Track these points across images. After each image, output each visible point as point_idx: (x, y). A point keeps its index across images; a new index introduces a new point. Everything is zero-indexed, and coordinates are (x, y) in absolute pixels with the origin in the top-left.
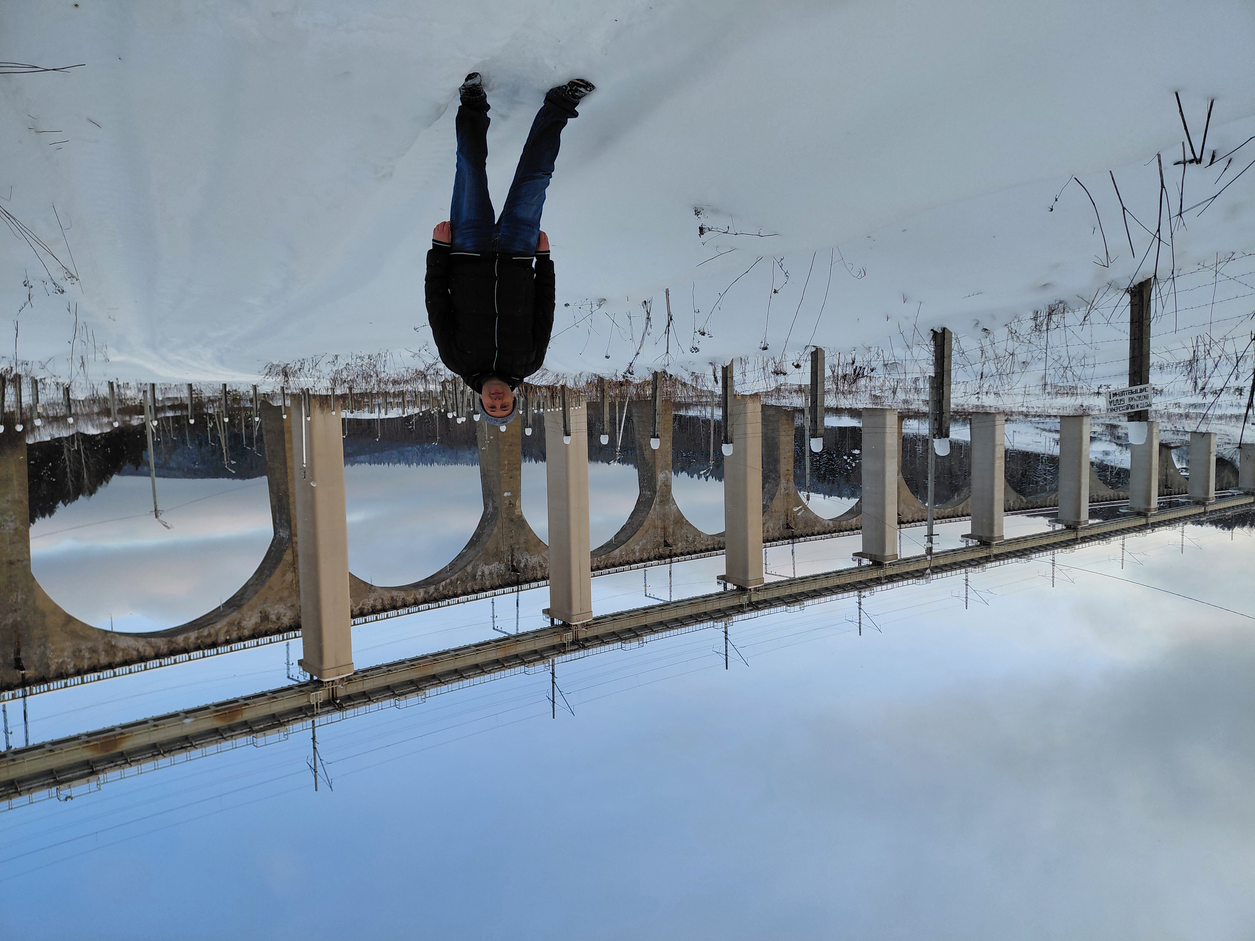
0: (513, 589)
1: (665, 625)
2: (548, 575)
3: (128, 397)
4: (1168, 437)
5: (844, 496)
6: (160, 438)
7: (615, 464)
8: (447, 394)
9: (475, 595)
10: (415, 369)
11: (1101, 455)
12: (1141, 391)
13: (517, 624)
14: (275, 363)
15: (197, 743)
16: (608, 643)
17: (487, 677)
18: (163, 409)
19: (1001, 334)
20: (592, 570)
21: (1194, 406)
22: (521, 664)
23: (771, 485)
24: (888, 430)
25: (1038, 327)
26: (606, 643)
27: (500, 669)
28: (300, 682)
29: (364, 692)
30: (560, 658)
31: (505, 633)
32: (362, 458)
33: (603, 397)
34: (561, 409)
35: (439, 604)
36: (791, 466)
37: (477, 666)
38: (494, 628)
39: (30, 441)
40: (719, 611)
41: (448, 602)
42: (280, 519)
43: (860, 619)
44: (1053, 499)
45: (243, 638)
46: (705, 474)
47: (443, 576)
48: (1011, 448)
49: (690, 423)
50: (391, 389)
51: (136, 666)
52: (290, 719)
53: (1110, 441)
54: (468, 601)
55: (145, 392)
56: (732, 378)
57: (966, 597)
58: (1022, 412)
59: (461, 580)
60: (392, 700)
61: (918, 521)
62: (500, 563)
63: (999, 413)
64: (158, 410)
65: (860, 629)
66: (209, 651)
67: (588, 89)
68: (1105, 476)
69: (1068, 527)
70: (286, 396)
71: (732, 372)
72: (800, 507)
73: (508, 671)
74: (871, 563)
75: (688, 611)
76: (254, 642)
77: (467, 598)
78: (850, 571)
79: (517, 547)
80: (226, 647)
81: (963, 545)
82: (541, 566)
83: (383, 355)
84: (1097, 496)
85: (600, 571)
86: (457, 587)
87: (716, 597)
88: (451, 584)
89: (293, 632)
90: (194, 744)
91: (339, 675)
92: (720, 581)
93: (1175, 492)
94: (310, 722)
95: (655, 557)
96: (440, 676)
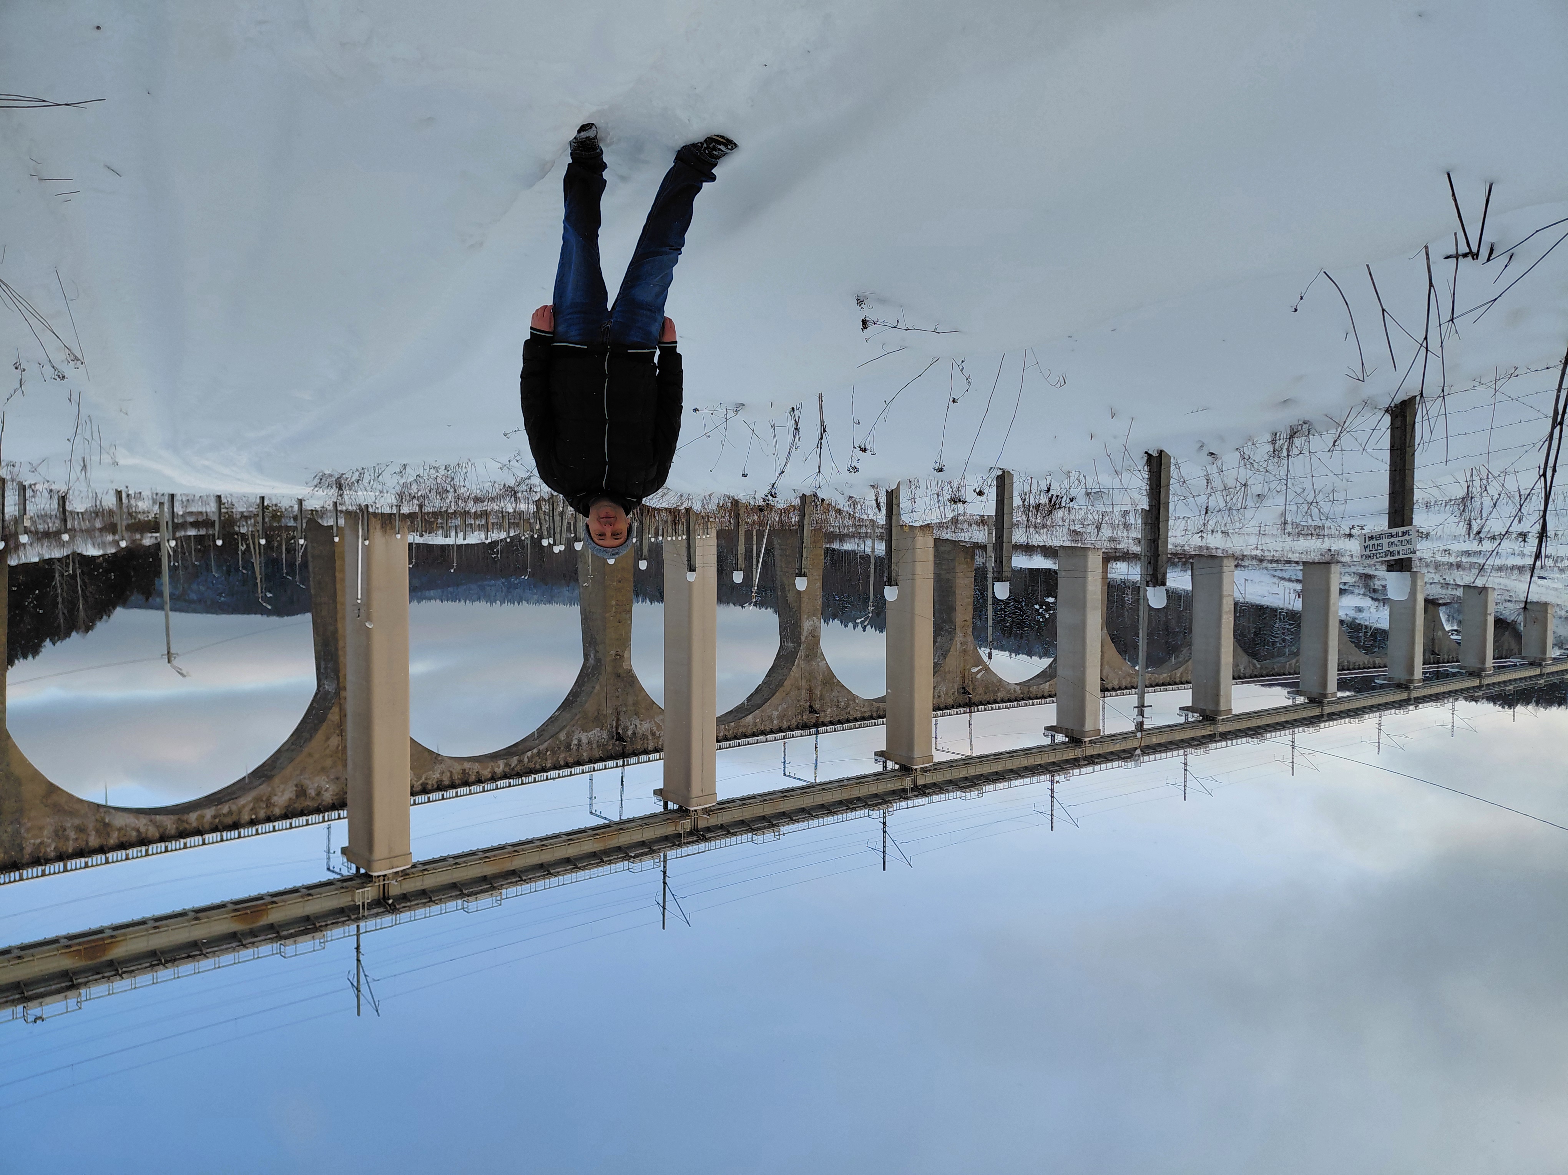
0: (617, 763)
1: (808, 813)
2: (662, 746)
3: (140, 510)
4: (1435, 592)
5: (1034, 655)
6: (178, 562)
7: (751, 608)
8: (542, 516)
9: (569, 770)
10: (503, 483)
11: (1353, 612)
12: (1404, 534)
14: (327, 472)
15: (208, 950)
16: (734, 834)
17: (581, 874)
18: (183, 526)
19: (1231, 459)
20: (718, 741)
21: (1468, 554)
22: (624, 859)
23: (944, 638)
24: (1090, 575)
25: (1276, 453)
26: (732, 834)
27: (598, 865)
28: (342, 876)
29: (424, 890)
30: (674, 852)
31: (605, 818)
32: (432, 593)
33: (737, 525)
34: (684, 537)
35: (522, 780)
36: (969, 616)
37: (568, 861)
38: (591, 812)
39: (13, 562)
40: (876, 795)
41: (535, 778)
42: (326, 668)
44: (1293, 665)
45: (272, 818)
46: (862, 622)
47: (529, 744)
48: (1242, 600)
49: (845, 558)
50: (472, 507)
51: (135, 850)
52: (329, 922)
53: (1364, 595)
54: (559, 777)
55: (161, 504)
56: (898, 505)
57: (1185, 786)
58: (1256, 555)
59: (553, 751)
60: (459, 902)
61: (1126, 688)
62: (601, 729)
63: (1227, 557)
64: (177, 527)
65: (1052, 823)
66: (229, 833)
67: (730, 147)
68: (1358, 638)
69: (1312, 701)
70: (339, 514)
71: (898, 497)
72: (980, 667)
73: (607, 868)
74: (1067, 739)
75: (837, 796)
76: (286, 823)
77: (559, 774)
78: (1040, 749)
79: (625, 709)
80: (250, 829)
81: (1182, 720)
82: (653, 734)
83: (464, 466)
84: (1348, 662)
85: (728, 742)
86: (546, 759)
87: (872, 778)
88: (539, 755)
89: (336, 812)
90: (204, 952)
91: (393, 868)
92: (879, 758)
93: (1444, 659)
94: (353, 927)
95: (797, 725)
96: (521, 871)
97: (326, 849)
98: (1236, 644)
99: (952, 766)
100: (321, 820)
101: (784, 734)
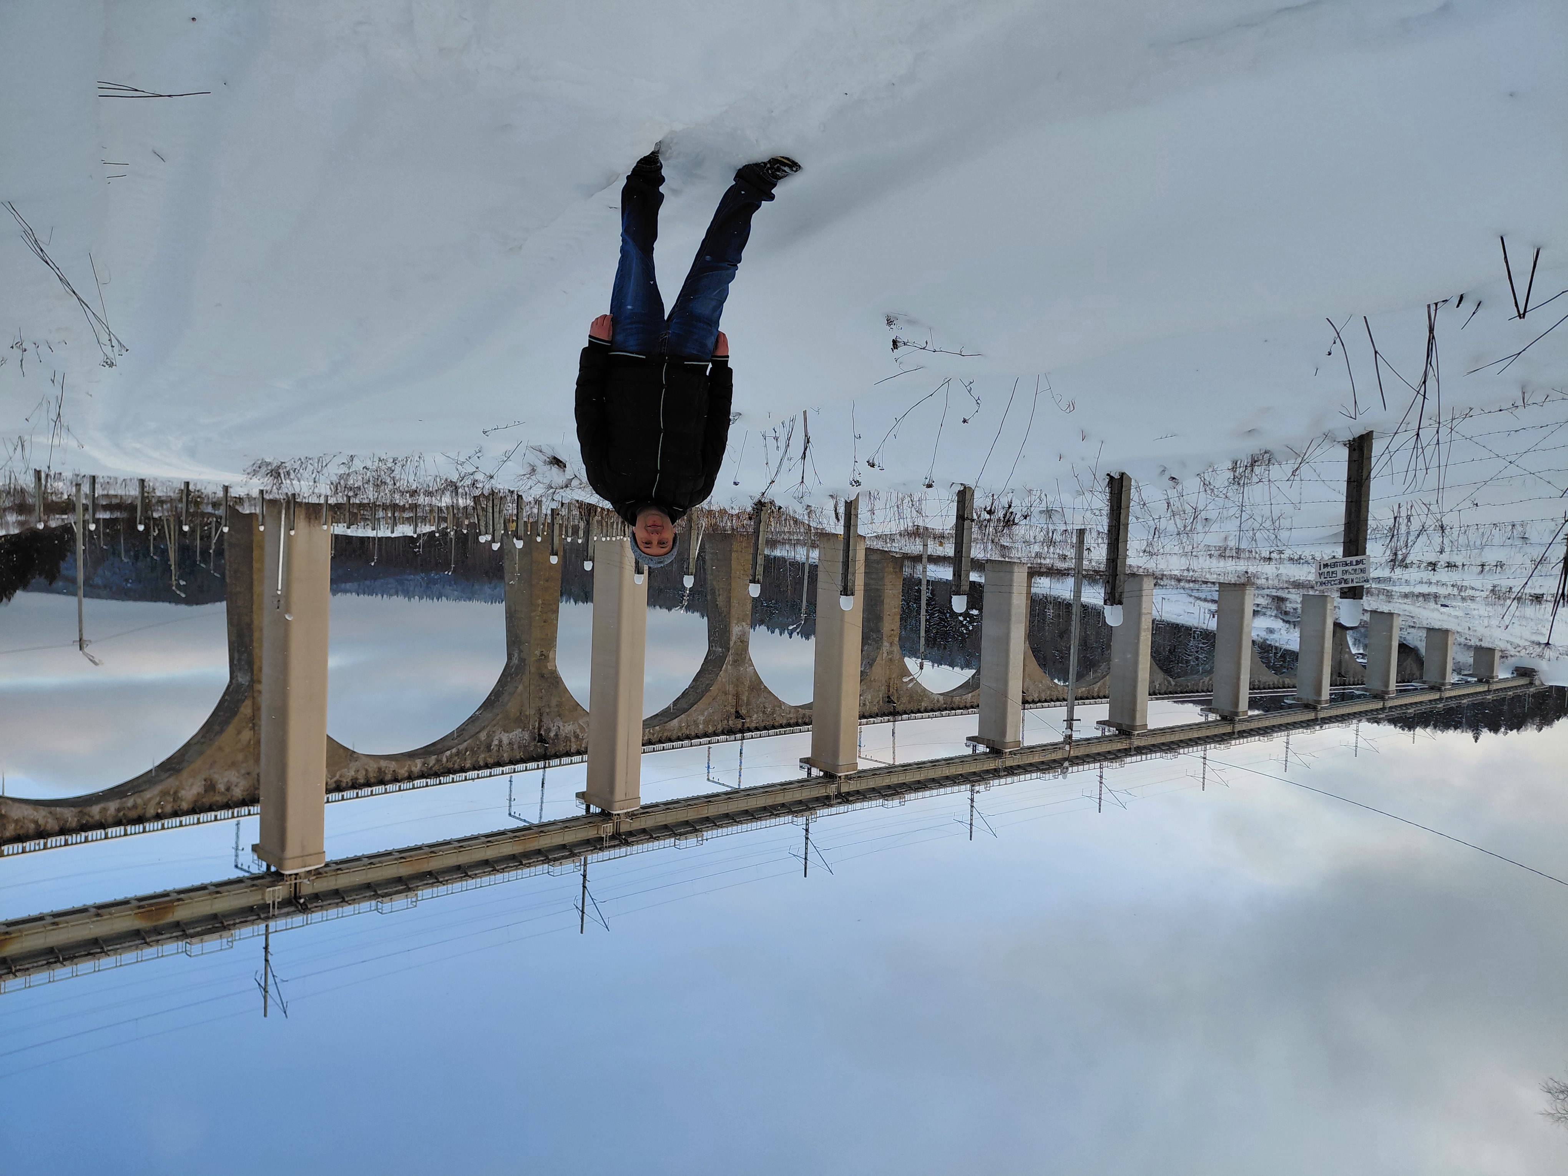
0: (538, 765)
1: (732, 818)
2: (586, 748)
3: (56, 491)
5: (957, 666)
8: (481, 512)
9: (488, 770)
10: (445, 478)
11: (1265, 633)
12: (1358, 563)
13: (541, 810)
14: (268, 460)
15: (110, 948)
16: (657, 839)
17: (499, 876)
19: (1191, 485)
20: (643, 745)
21: (1379, 580)
22: (543, 862)
23: (871, 647)
24: (1015, 589)
25: (1236, 480)
26: (655, 838)
27: (517, 868)
28: (251, 874)
29: (337, 890)
30: (595, 855)
31: (525, 821)
35: (440, 780)
36: (896, 625)
37: (486, 863)
38: (510, 814)
40: (800, 802)
41: (453, 778)
42: (239, 660)
43: (971, 820)
44: (1206, 683)
45: (179, 813)
47: (447, 744)
48: (1159, 618)
50: (406, 500)
51: (32, 843)
52: (237, 921)
53: (1276, 616)
54: (478, 778)
55: (78, 485)
56: (856, 515)
57: (1100, 798)
58: (1175, 575)
59: (472, 750)
60: (373, 902)
61: (1046, 701)
62: (523, 730)
63: (1148, 575)
65: (971, 832)
66: (133, 827)
67: (794, 169)
68: (1268, 658)
69: (1224, 718)
70: (264, 503)
71: (856, 508)
72: (907, 677)
73: (526, 871)
74: (988, 750)
75: (761, 802)
76: (194, 818)
77: (478, 774)
78: (962, 759)
79: (548, 710)
80: (155, 824)
81: (1099, 734)
82: (577, 737)
84: (1259, 681)
85: (652, 746)
86: (465, 760)
87: (797, 785)
88: (458, 755)
89: (246, 808)
90: (105, 949)
91: (305, 867)
92: (804, 765)
93: (1349, 681)
94: (262, 926)
95: (722, 730)
96: (437, 873)
97: (234, 846)
98: (1153, 661)
99: (876, 774)
100: (230, 816)
101: (709, 739)
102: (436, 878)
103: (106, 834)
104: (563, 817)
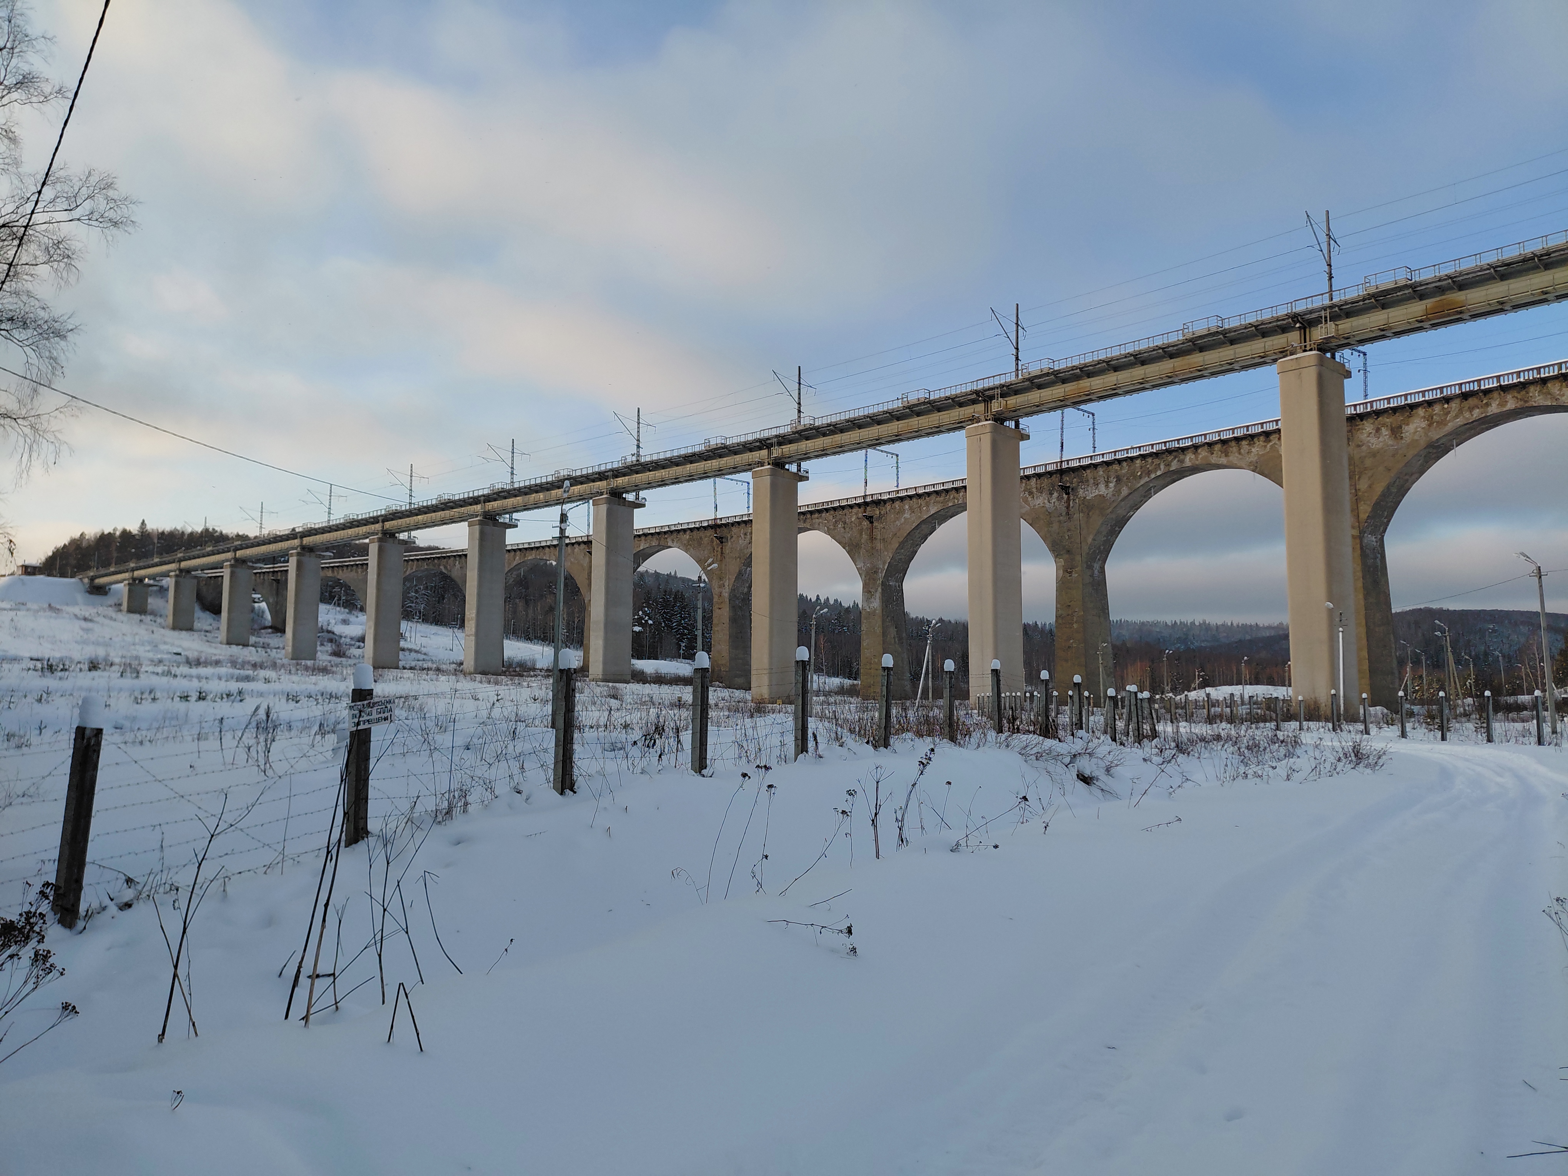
0: (1068, 464)
1: (875, 420)
2: (1021, 482)
4: (274, 640)
5: (652, 574)
6: (1540, 666)
7: (933, 618)
9: (1117, 457)
10: (1190, 757)
11: (351, 620)
12: (358, 723)
13: (1063, 421)
14: (1369, 771)
15: (1488, 272)
16: (947, 398)
17: (1102, 357)
19: (502, 788)
20: (965, 487)
21: (247, 679)
22: (1059, 372)
23: (741, 592)
24: (600, 655)
25: (463, 795)
26: (949, 399)
27: (1086, 365)
28: (1350, 349)
29: (1263, 337)
30: (1008, 380)
31: (1079, 410)
32: (1267, 634)
33: (950, 707)
34: (1003, 695)
35: (1165, 446)
36: (716, 613)
37: (1116, 369)
38: (1093, 415)
40: (807, 438)
41: (1152, 448)
42: (1376, 558)
43: (639, 428)
44: (410, 569)
45: (1426, 405)
46: (821, 607)
47: (1160, 482)
48: (456, 630)
49: (838, 669)
50: (1223, 728)
52: (1361, 303)
53: (341, 637)
54: (1127, 450)
55: (1554, 732)
56: (796, 739)
57: (513, 453)
58: (443, 674)
59: (1135, 477)
60: (1227, 327)
62: (1085, 498)
63: (470, 674)
65: (638, 415)
66: (1472, 389)
68: (347, 594)
69: (392, 535)
70: (1364, 720)
71: (797, 746)
72: (709, 568)
73: (1076, 363)
74: (624, 496)
75: (845, 438)
76: (1411, 400)
77: (1127, 453)
78: (650, 486)
79: (1061, 518)
80: (1449, 393)
81: (515, 516)
82: (1031, 493)
83: (1228, 778)
84: (357, 572)
85: (955, 486)
86: (1141, 467)
87: (811, 455)
88: (1148, 472)
89: (1358, 412)
90: (1492, 270)
91: (1297, 359)
92: (805, 474)
93: (268, 577)
94: (1336, 299)
95: (885, 504)
96: (1164, 357)
98: (463, 589)
99: (734, 468)
100: (1374, 404)
101: (897, 495)
102: (1165, 352)
103: (1498, 381)
104: (1041, 416)
